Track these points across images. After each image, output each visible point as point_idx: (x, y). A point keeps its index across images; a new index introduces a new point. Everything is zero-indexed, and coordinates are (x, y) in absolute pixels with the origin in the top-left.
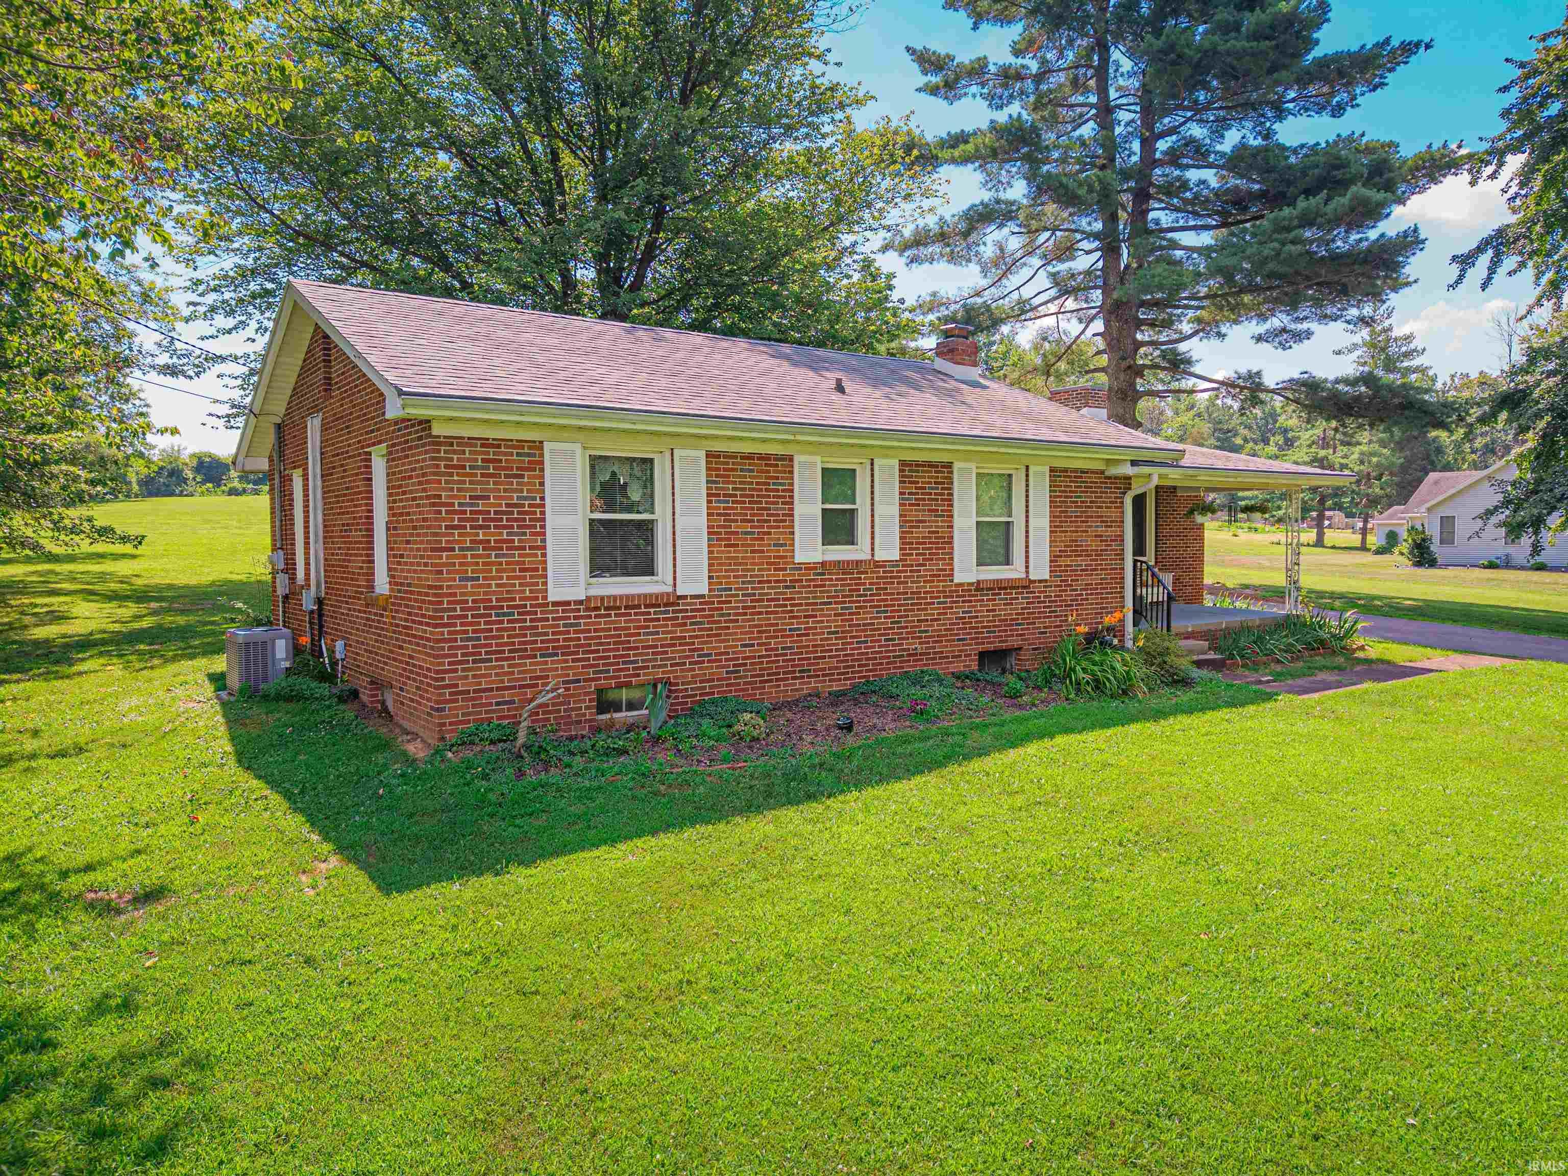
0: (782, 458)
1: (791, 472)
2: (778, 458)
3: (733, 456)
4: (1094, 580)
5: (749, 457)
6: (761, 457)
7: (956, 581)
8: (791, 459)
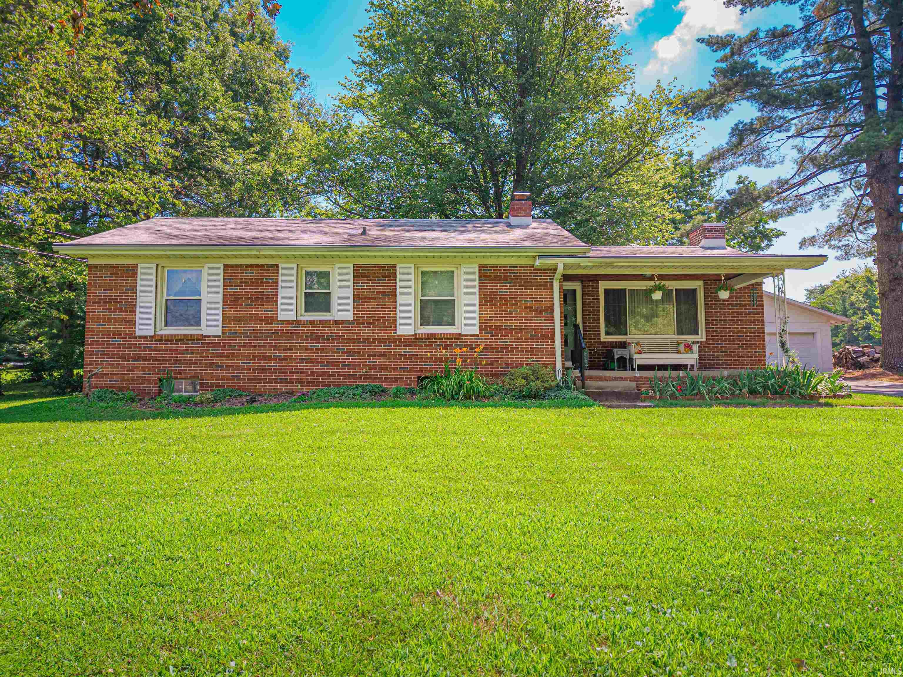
0: (272, 266)
1: (277, 273)
2: (269, 266)
3: (241, 266)
4: (525, 335)
5: (252, 266)
6: (258, 266)
7: (398, 333)
8: (277, 266)
